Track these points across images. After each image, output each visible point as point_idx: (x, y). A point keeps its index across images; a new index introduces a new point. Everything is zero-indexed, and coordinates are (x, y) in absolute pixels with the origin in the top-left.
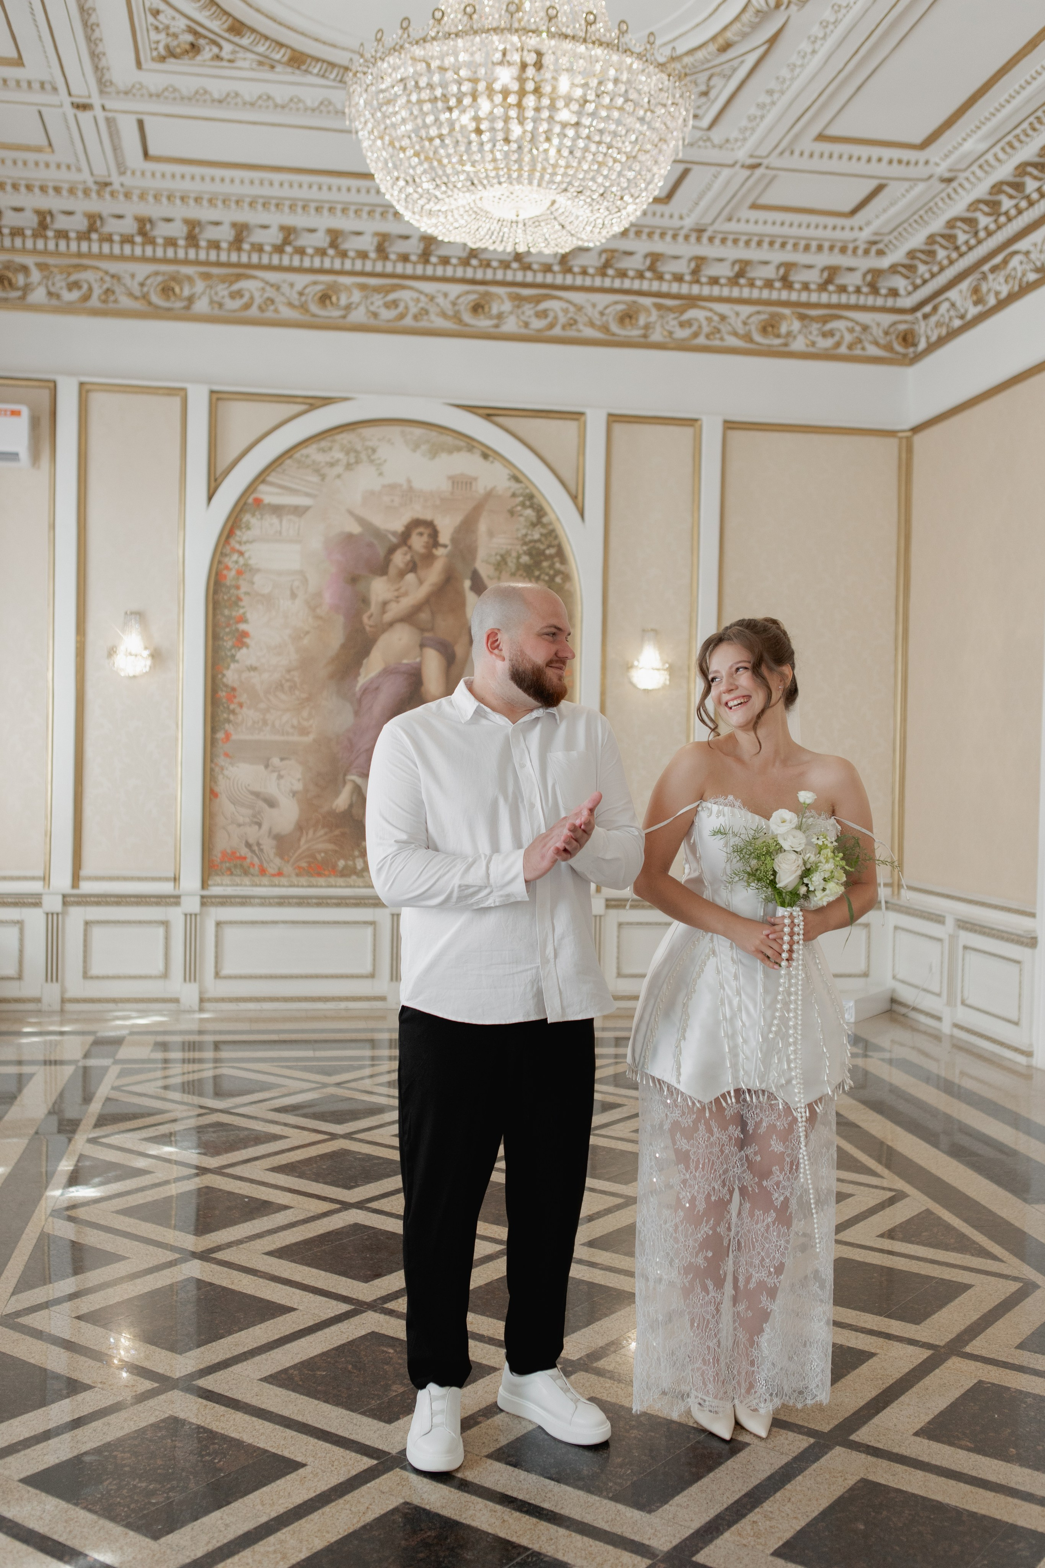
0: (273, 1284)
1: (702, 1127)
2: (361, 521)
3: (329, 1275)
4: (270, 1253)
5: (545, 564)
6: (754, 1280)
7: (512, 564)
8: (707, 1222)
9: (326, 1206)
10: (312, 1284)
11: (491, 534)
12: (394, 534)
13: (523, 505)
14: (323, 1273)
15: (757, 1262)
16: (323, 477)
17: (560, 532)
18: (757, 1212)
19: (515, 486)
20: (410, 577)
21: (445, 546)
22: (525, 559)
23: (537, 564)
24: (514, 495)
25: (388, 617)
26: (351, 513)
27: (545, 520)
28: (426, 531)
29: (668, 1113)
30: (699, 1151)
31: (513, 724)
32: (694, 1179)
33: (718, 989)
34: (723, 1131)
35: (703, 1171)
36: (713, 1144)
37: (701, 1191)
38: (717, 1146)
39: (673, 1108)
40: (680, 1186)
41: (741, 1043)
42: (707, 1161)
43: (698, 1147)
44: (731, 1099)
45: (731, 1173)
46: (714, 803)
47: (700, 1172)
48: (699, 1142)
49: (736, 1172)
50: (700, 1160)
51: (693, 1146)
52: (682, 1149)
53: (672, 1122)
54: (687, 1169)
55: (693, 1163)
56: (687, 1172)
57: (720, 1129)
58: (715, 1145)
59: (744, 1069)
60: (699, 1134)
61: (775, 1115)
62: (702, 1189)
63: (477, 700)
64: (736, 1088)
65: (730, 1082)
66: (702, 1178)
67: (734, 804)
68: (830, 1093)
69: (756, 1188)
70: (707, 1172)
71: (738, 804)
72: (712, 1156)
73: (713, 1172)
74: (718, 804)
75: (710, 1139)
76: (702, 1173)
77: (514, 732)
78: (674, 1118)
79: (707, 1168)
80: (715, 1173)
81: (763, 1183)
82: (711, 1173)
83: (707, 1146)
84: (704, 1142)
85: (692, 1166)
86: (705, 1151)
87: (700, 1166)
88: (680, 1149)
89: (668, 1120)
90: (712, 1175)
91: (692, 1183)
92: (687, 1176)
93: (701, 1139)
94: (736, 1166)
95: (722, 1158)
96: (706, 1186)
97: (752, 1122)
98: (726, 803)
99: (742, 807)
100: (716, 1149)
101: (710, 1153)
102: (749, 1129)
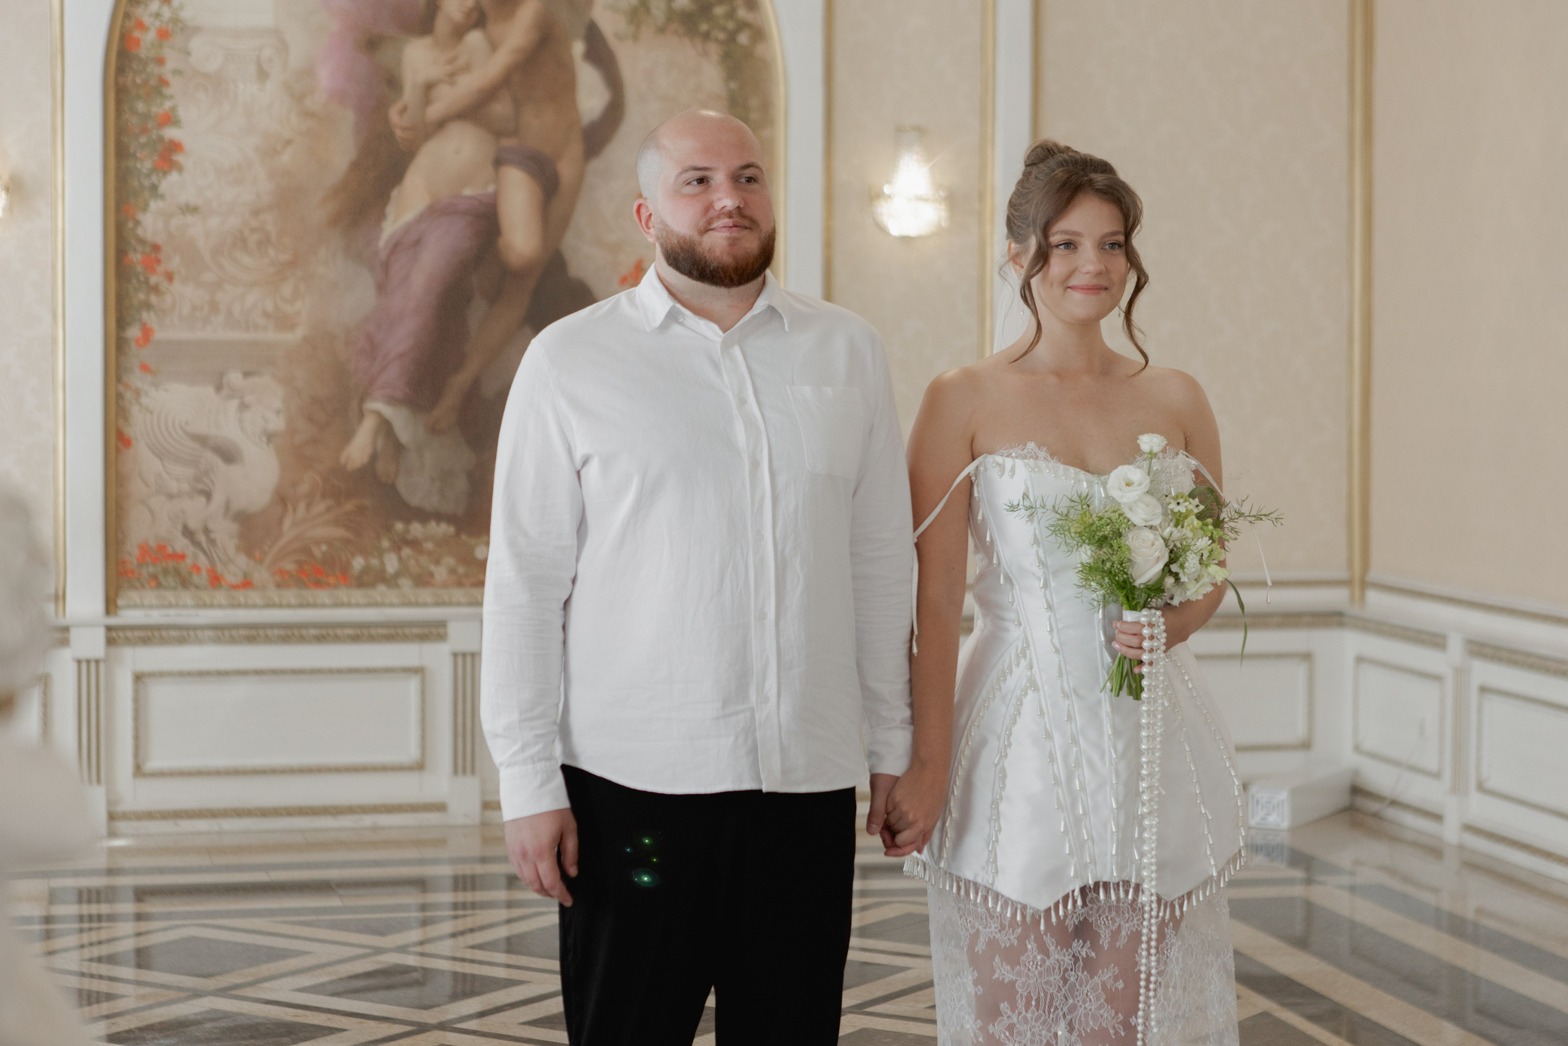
1: (1031, 946)
5: (719, 10)
7: (658, 12)
20: (475, 38)
23: (705, 11)
25: (435, 111)
29: (981, 928)
30: (1029, 982)
31: (724, 332)
32: (1025, 1023)
33: (1045, 738)
34: (1065, 950)
35: (1038, 1010)
36: (1049, 971)
37: (1036, 1040)
38: (1057, 973)
39: (986, 921)
40: (1005, 1034)
41: (1082, 815)
42: (1042, 994)
43: (1028, 976)
44: (1075, 902)
45: (1080, 1011)
46: (1008, 456)
47: (1033, 1012)
48: (1029, 968)
49: (1088, 1008)
50: (1032, 995)
51: (1019, 974)
52: (1003, 979)
53: (987, 940)
54: (1013, 1007)
55: (1022, 1000)
56: (1014, 1013)
57: (1059, 947)
58: (1054, 972)
59: (1090, 856)
60: (1028, 957)
61: (1138, 917)
62: (1038, 1037)
63: (671, 297)
64: (1082, 885)
65: (1073, 877)
66: (1036, 1021)
67: (1038, 455)
68: (1215, 874)
69: (1120, 1030)
70: (1044, 1012)
71: (1042, 454)
72: (1049, 988)
73: (1052, 1010)
74: (1012, 457)
75: (1045, 962)
76: (1036, 1013)
77: (726, 346)
78: (990, 935)
79: (1043, 1006)
80: (1057, 1012)
81: (1131, 1020)
82: (1049, 1012)
83: (1040, 973)
84: (1036, 968)
85: (1021, 1004)
86: (1039, 981)
87: (1033, 1003)
88: (1001, 979)
89: (982, 939)
90: (1051, 1016)
91: (1022, 1029)
92: (1015, 1019)
93: (1031, 963)
94: (1088, 1000)
95: (1065, 990)
96: (1044, 1032)
97: (1107, 932)
98: (1025, 455)
99: (1049, 458)
100: (1055, 978)
101: (1047, 983)
102: (1103, 944)
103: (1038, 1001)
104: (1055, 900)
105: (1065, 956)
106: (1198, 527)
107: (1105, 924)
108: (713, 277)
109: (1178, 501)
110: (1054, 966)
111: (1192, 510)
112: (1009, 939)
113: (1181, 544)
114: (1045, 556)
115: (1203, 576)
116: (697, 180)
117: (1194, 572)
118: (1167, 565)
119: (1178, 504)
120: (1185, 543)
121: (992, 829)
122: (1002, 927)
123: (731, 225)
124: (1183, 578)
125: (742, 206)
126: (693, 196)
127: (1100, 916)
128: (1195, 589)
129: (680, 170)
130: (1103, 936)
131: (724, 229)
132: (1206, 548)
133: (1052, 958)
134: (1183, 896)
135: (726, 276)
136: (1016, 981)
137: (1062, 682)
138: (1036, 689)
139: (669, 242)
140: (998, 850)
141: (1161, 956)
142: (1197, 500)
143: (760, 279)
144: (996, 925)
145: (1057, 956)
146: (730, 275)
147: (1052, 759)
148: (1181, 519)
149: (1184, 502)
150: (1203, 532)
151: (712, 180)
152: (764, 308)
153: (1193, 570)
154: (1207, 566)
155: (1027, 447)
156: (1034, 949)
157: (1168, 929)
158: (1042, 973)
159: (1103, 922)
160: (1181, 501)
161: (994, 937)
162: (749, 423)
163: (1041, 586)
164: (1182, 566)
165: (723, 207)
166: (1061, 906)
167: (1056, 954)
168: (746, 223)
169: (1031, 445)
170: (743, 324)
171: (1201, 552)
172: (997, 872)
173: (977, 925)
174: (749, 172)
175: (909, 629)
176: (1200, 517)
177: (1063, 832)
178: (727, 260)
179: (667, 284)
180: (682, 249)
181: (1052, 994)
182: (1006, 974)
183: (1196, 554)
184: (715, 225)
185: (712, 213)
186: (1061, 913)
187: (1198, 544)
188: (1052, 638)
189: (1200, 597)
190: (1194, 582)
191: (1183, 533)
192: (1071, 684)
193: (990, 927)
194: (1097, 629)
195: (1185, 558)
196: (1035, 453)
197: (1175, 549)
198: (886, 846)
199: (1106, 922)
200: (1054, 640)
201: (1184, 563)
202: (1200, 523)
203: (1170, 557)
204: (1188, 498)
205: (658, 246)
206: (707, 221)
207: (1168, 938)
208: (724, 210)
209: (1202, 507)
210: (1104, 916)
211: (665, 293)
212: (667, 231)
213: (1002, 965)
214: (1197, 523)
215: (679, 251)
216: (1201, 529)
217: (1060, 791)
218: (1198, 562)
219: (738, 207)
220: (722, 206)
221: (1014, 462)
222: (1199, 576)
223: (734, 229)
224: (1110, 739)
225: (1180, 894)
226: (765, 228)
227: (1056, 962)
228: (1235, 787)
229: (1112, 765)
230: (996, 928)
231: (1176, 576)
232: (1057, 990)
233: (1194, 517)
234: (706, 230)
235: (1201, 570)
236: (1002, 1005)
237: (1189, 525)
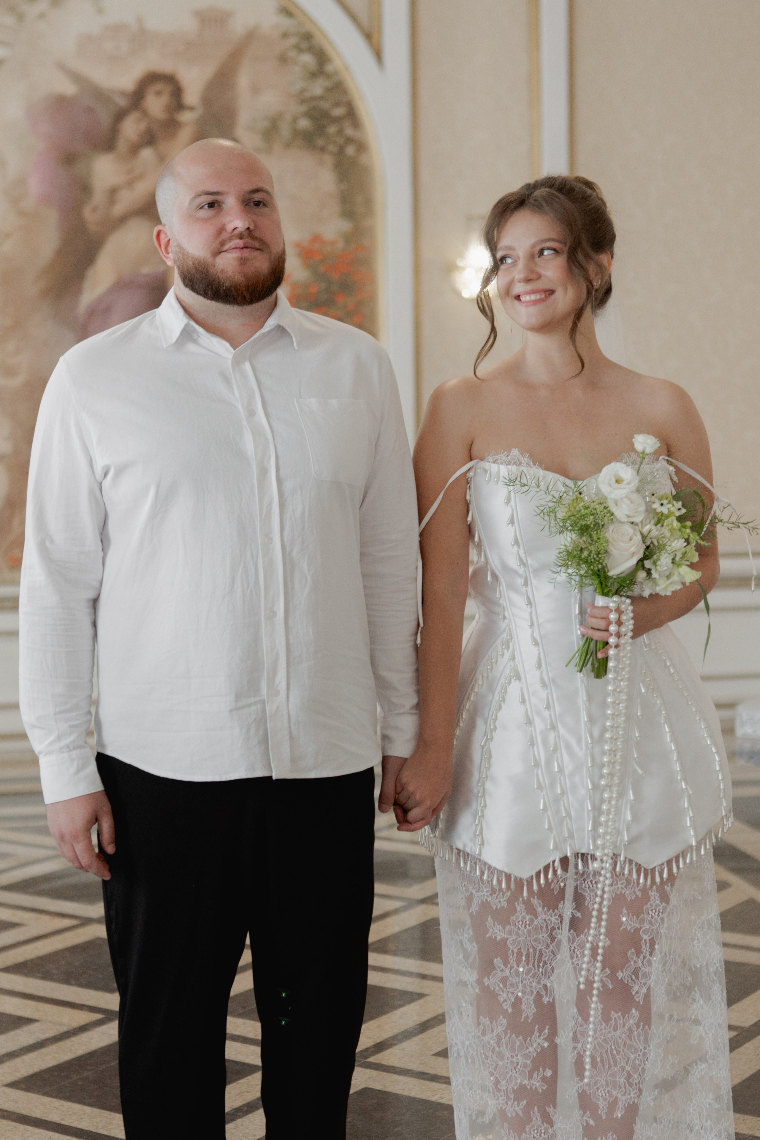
0: (22, 1127)
1: (520, 907)
2: (76, 77)
3: (96, 1111)
4: (14, 1085)
5: (332, 130)
6: (621, 1104)
7: (285, 130)
8: (541, 1031)
9: (84, 1017)
10: (75, 1124)
11: (256, 90)
12: (123, 93)
13: (298, 48)
14: (88, 1109)
15: (622, 1080)
16: (21, 17)
17: (350, 84)
18: (614, 1015)
19: (286, 23)
20: (147, 154)
21: (192, 108)
22: (304, 123)
23: (320, 130)
24: (285, 35)
25: (119, 209)
26: (61, 66)
27: (329, 68)
28: (167, 89)
29: (474, 891)
30: (519, 939)
31: (235, 349)
32: (517, 976)
33: (526, 723)
34: (551, 911)
35: (528, 965)
36: (538, 929)
37: (527, 991)
38: (544, 931)
39: (479, 886)
40: (499, 986)
41: (560, 794)
42: (531, 950)
43: (518, 934)
44: (555, 872)
45: (568, 965)
46: (494, 462)
47: (524, 967)
48: (518, 927)
49: (576, 963)
50: (522, 951)
51: (510, 933)
52: (496, 937)
53: (480, 902)
54: (506, 963)
55: (513, 955)
56: (506, 967)
57: (546, 908)
58: (541, 930)
59: (568, 830)
60: (518, 917)
61: (622, 881)
62: (529, 988)
63: (187, 315)
64: (562, 856)
65: (553, 850)
66: (527, 974)
67: (521, 461)
68: (694, 844)
69: (608, 983)
70: (534, 966)
71: (525, 460)
72: (538, 945)
73: (541, 964)
74: (498, 463)
75: (533, 921)
76: (527, 967)
77: (237, 362)
78: (482, 898)
79: (533, 961)
80: (545, 966)
81: (618, 974)
82: (539, 967)
83: (529, 932)
84: (525, 927)
85: (512, 960)
86: (528, 938)
87: (524, 958)
88: (493, 937)
89: (475, 901)
90: (541, 970)
91: (514, 981)
92: (507, 972)
93: (521, 923)
94: (575, 955)
95: (553, 946)
96: (534, 984)
97: (591, 894)
98: (509, 461)
99: (532, 464)
100: (543, 936)
101: (535, 940)
102: (588, 904)
103: (527, 956)
104: (537, 870)
105: (551, 916)
106: (677, 528)
107: (589, 887)
108: (227, 296)
109: (662, 502)
110: (542, 925)
111: (673, 512)
112: (500, 902)
113: (658, 543)
114: (526, 556)
115: (674, 575)
116: (209, 204)
117: (665, 570)
118: (641, 561)
119: (662, 505)
120: (661, 542)
121: (479, 805)
122: (493, 891)
123: (242, 245)
124: (655, 575)
125: (251, 227)
126: (206, 220)
127: (585, 880)
128: (664, 586)
129: (193, 195)
130: (588, 898)
131: (237, 250)
132: (680, 549)
133: (539, 918)
134: (663, 864)
135: (238, 295)
136: (507, 939)
137: (542, 673)
138: (519, 678)
139: (185, 264)
140: (483, 824)
141: (645, 916)
142: (680, 503)
143: (271, 299)
144: (487, 889)
145: (544, 916)
146: (242, 293)
147: (532, 743)
148: (663, 518)
149: (668, 503)
150: (680, 533)
151: (224, 204)
152: (273, 327)
153: (665, 568)
154: (679, 565)
155: (511, 454)
156: (523, 910)
157: (652, 892)
158: (531, 931)
159: (587, 886)
160: (665, 502)
161: (486, 900)
162: (257, 433)
163: (523, 584)
164: (655, 563)
165: (235, 229)
166: (542, 875)
167: (543, 914)
168: (256, 244)
169: (515, 452)
170: (255, 339)
171: (675, 552)
172: (483, 844)
173: (470, 888)
174: (257, 197)
175: (415, 623)
176: (680, 519)
177: (542, 810)
178: (239, 278)
179: (184, 304)
180: (197, 270)
181: (540, 950)
182: (498, 932)
183: (670, 554)
184: (226, 247)
185: (224, 236)
186: (542, 881)
187: (673, 544)
188: (533, 632)
189: (669, 593)
190: (665, 579)
191: (662, 532)
192: (550, 674)
193: (482, 891)
194: (574, 623)
195: (659, 556)
196: (518, 459)
197: (652, 546)
198: (398, 821)
199: (591, 886)
200: (535, 635)
201: (657, 561)
202: (679, 525)
203: (645, 553)
204: (672, 500)
205: (175, 268)
206: (220, 243)
207: (652, 900)
208: (235, 232)
209: (684, 511)
210: (589, 880)
211: (181, 312)
212: (184, 255)
213: (494, 925)
214: (676, 524)
215: (194, 271)
216: (680, 530)
217: (540, 772)
218: (671, 561)
219: (248, 228)
220: (233, 228)
221: (499, 467)
222: (670, 574)
223: (245, 250)
224: (586, 725)
225: (660, 862)
226: (276, 250)
227: (543, 921)
228: (717, 763)
229: (588, 749)
230: (487, 892)
231: (649, 572)
232: (545, 946)
233: (674, 518)
234: (218, 252)
235: (673, 568)
236: (495, 960)
237: (668, 526)
